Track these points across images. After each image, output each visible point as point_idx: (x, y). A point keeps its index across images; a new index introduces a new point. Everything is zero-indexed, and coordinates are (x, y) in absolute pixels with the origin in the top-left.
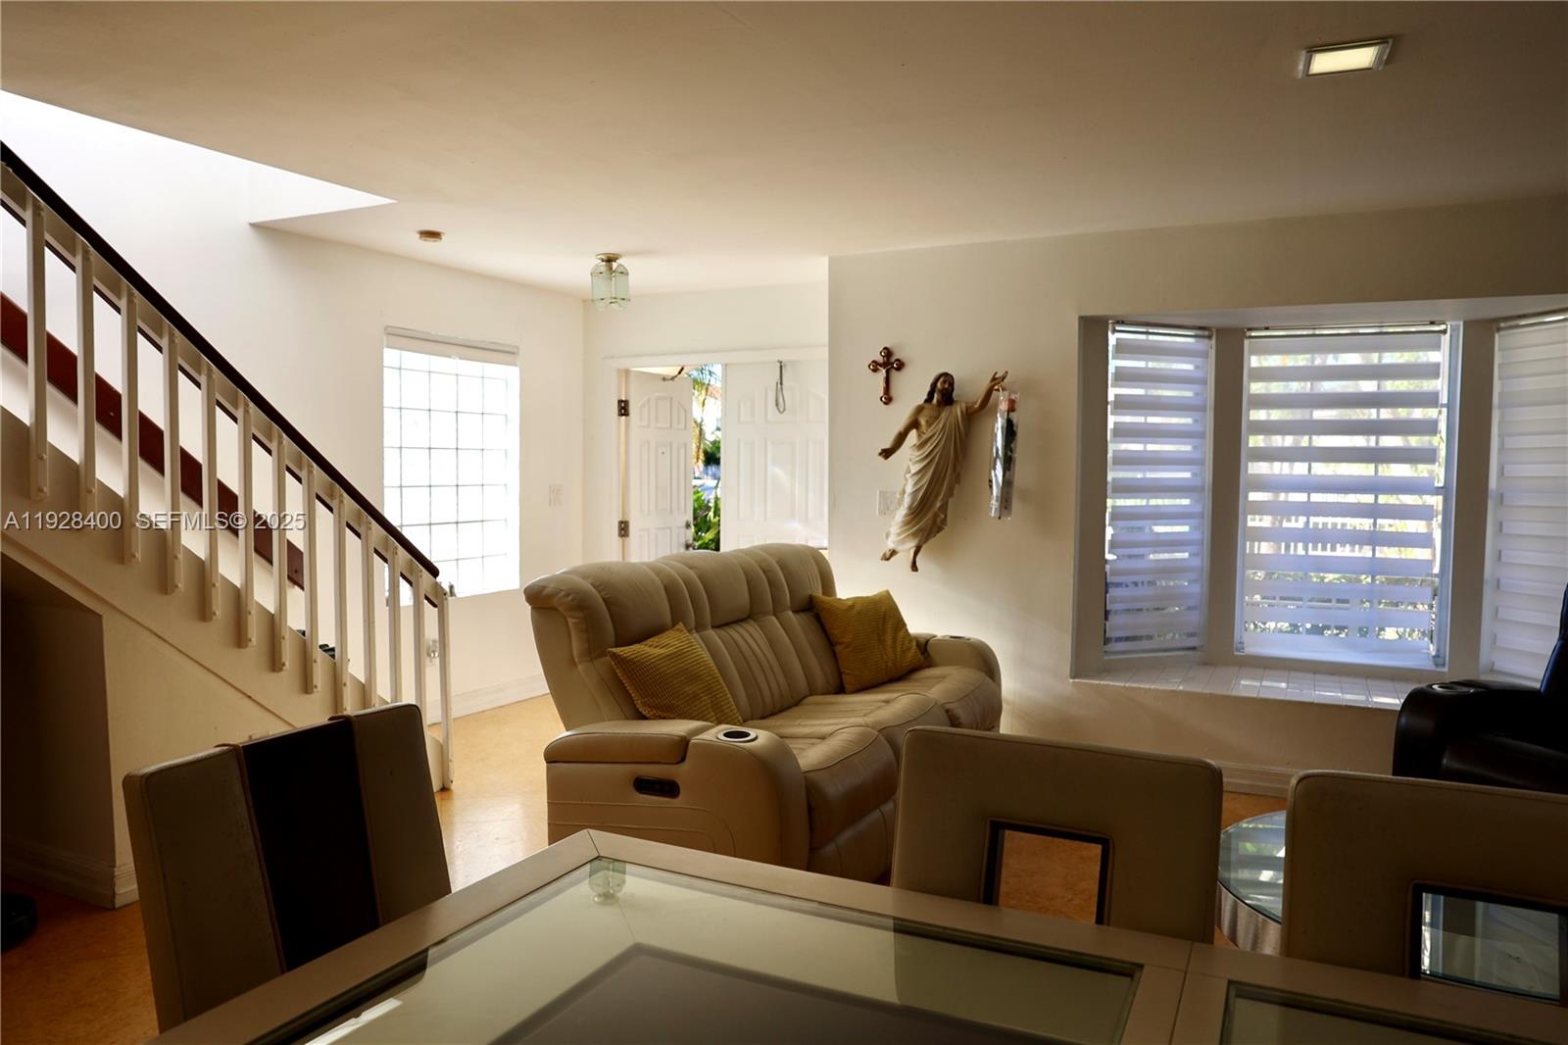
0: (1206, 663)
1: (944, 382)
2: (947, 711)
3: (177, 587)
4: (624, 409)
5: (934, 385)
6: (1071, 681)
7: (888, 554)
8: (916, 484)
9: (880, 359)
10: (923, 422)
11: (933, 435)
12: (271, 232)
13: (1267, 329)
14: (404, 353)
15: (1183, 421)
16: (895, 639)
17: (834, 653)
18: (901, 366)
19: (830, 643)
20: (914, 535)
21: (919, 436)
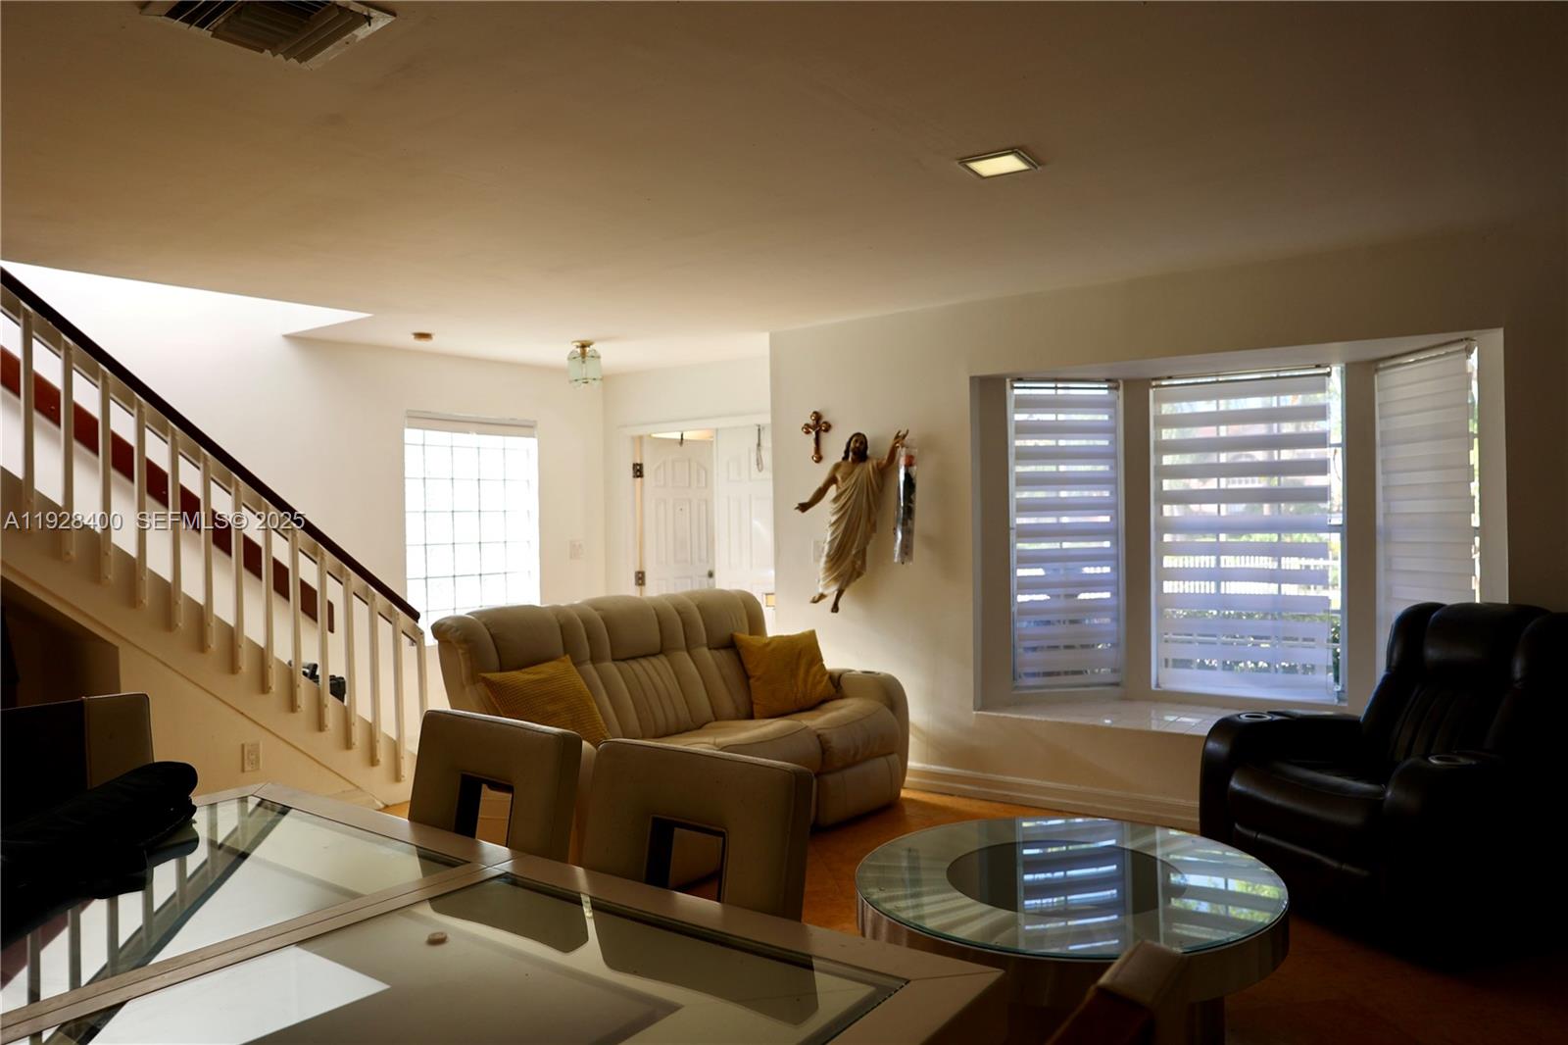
0: (1126, 698)
1: (856, 441)
2: (819, 736)
3: (177, 625)
4: (638, 471)
5: (849, 443)
6: (975, 713)
7: (817, 597)
8: (833, 533)
9: (811, 422)
10: (839, 478)
11: (846, 490)
12: (302, 341)
13: (1170, 378)
14: (427, 432)
15: (1101, 468)
16: (807, 672)
17: (748, 686)
18: (828, 428)
19: (746, 676)
20: (836, 579)
21: (838, 488)
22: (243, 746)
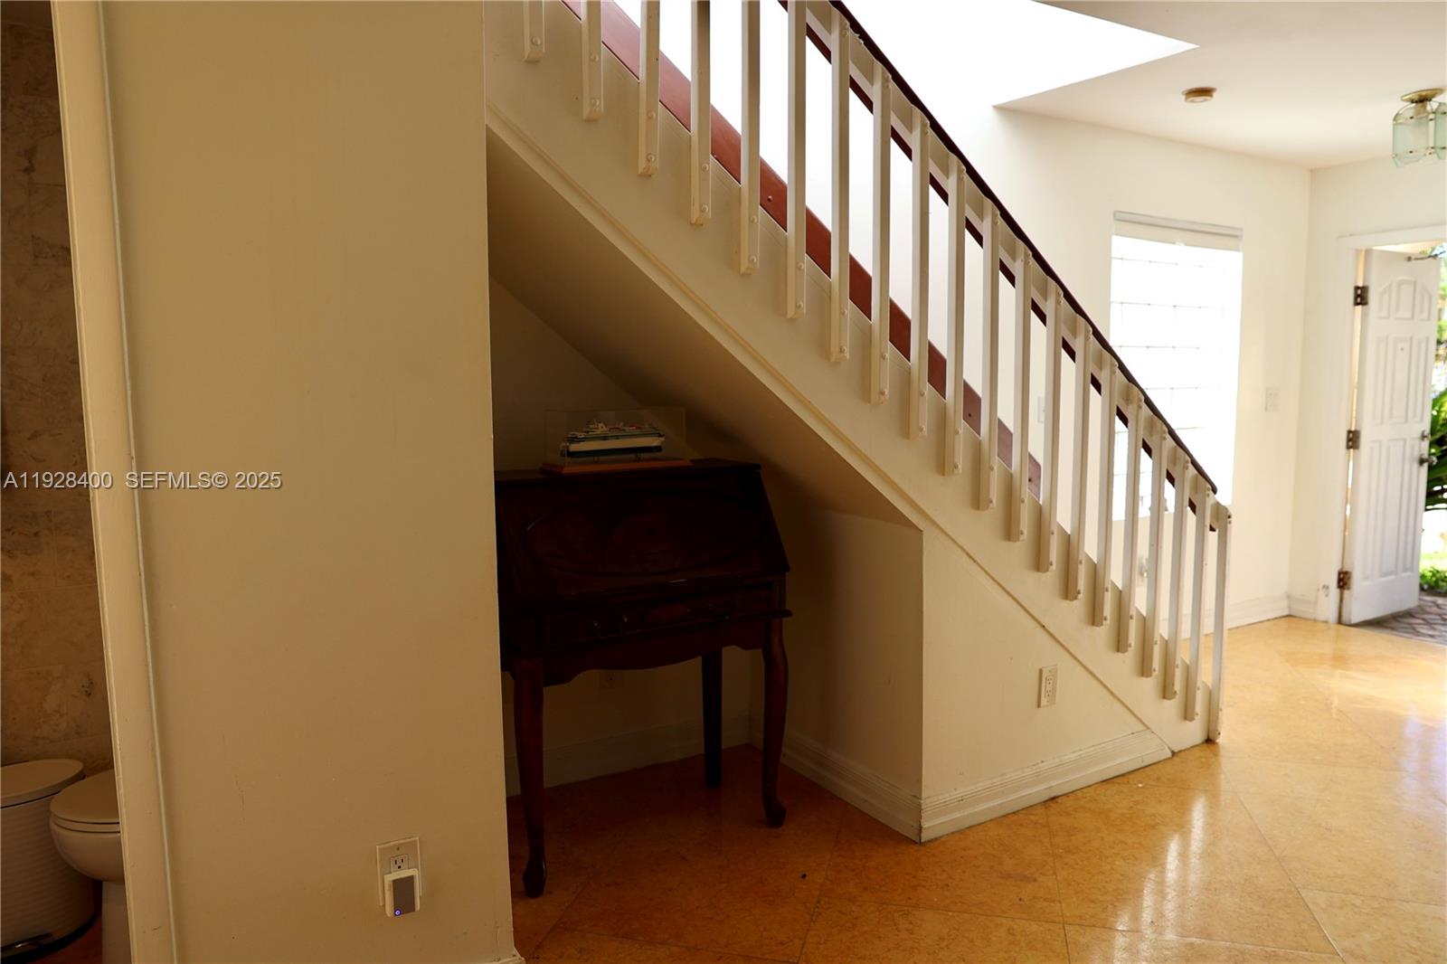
3: (989, 501)
4: (1361, 297)
22: (1041, 671)
